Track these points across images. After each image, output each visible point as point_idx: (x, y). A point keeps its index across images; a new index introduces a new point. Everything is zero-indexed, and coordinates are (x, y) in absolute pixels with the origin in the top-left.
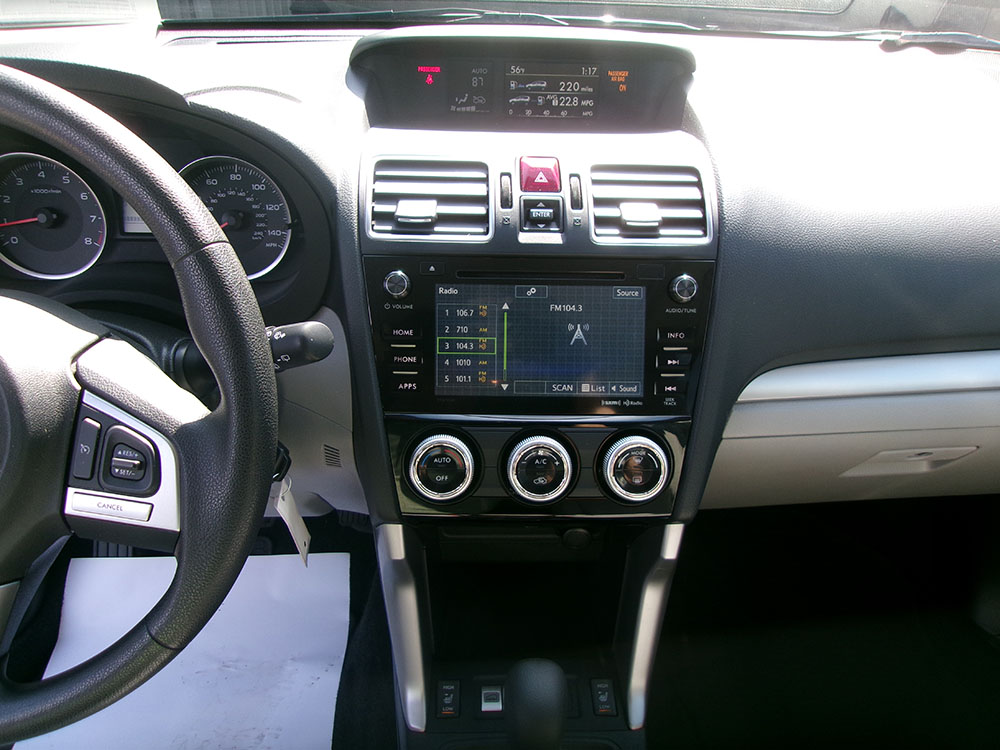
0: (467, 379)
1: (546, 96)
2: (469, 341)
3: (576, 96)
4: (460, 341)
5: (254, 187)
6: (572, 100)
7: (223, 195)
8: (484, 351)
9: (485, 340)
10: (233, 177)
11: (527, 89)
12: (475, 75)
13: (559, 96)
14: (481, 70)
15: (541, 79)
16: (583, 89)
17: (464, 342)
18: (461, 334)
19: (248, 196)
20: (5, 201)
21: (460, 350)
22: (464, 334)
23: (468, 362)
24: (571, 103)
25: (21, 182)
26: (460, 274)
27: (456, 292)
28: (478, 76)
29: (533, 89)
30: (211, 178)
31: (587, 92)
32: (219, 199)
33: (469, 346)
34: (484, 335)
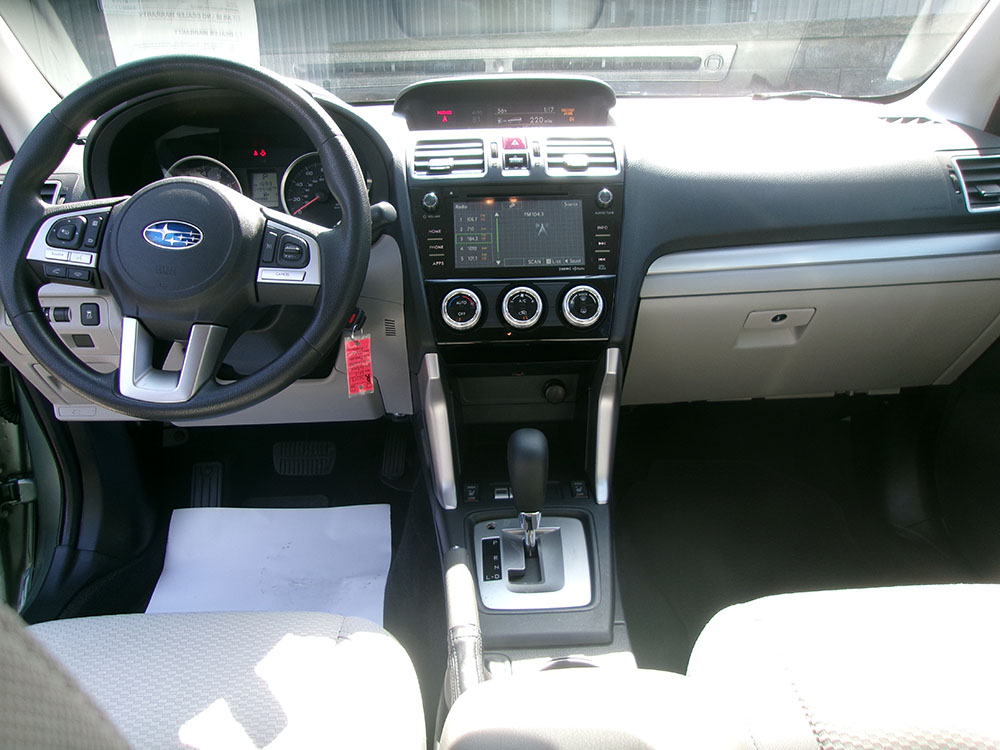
0: (475, 258)
2: (475, 236)
4: (469, 236)
7: (316, 182)
8: (485, 241)
9: (485, 234)
17: (472, 236)
18: (470, 232)
21: (470, 241)
22: (472, 232)
23: (475, 248)
26: (468, 196)
27: (466, 207)
30: (309, 171)
32: (313, 183)
33: (475, 238)
34: (484, 232)
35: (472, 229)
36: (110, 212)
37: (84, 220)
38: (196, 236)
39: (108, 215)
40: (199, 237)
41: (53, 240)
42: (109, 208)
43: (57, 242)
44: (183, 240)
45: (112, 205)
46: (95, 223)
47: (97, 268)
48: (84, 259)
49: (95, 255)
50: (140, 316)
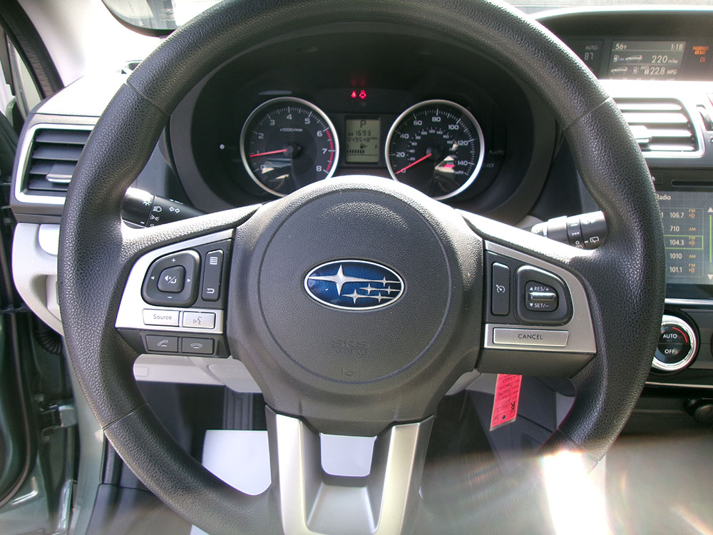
0: (679, 270)
1: (640, 67)
2: (680, 239)
3: (664, 66)
4: (672, 238)
5: (450, 127)
6: (660, 70)
7: (425, 133)
8: (694, 247)
9: (693, 237)
10: (435, 119)
11: (626, 62)
12: (587, 51)
13: (650, 67)
14: (593, 47)
15: (637, 54)
16: (670, 61)
17: (676, 239)
18: (674, 233)
19: (445, 134)
20: (260, 137)
21: (672, 246)
22: (676, 233)
23: (679, 256)
24: (659, 72)
25: (273, 123)
26: (675, 183)
27: (669, 198)
28: (589, 51)
29: (630, 61)
30: (418, 120)
31: (673, 63)
32: (422, 136)
33: (680, 242)
34: (693, 233)
35: (677, 229)
36: (233, 238)
37: (196, 255)
38: (393, 286)
39: (231, 245)
40: (399, 286)
41: (154, 293)
42: (229, 233)
43: (159, 297)
44: (372, 293)
45: (234, 226)
46: (214, 261)
47: (224, 334)
48: (204, 321)
49: (219, 313)
50: (304, 414)
